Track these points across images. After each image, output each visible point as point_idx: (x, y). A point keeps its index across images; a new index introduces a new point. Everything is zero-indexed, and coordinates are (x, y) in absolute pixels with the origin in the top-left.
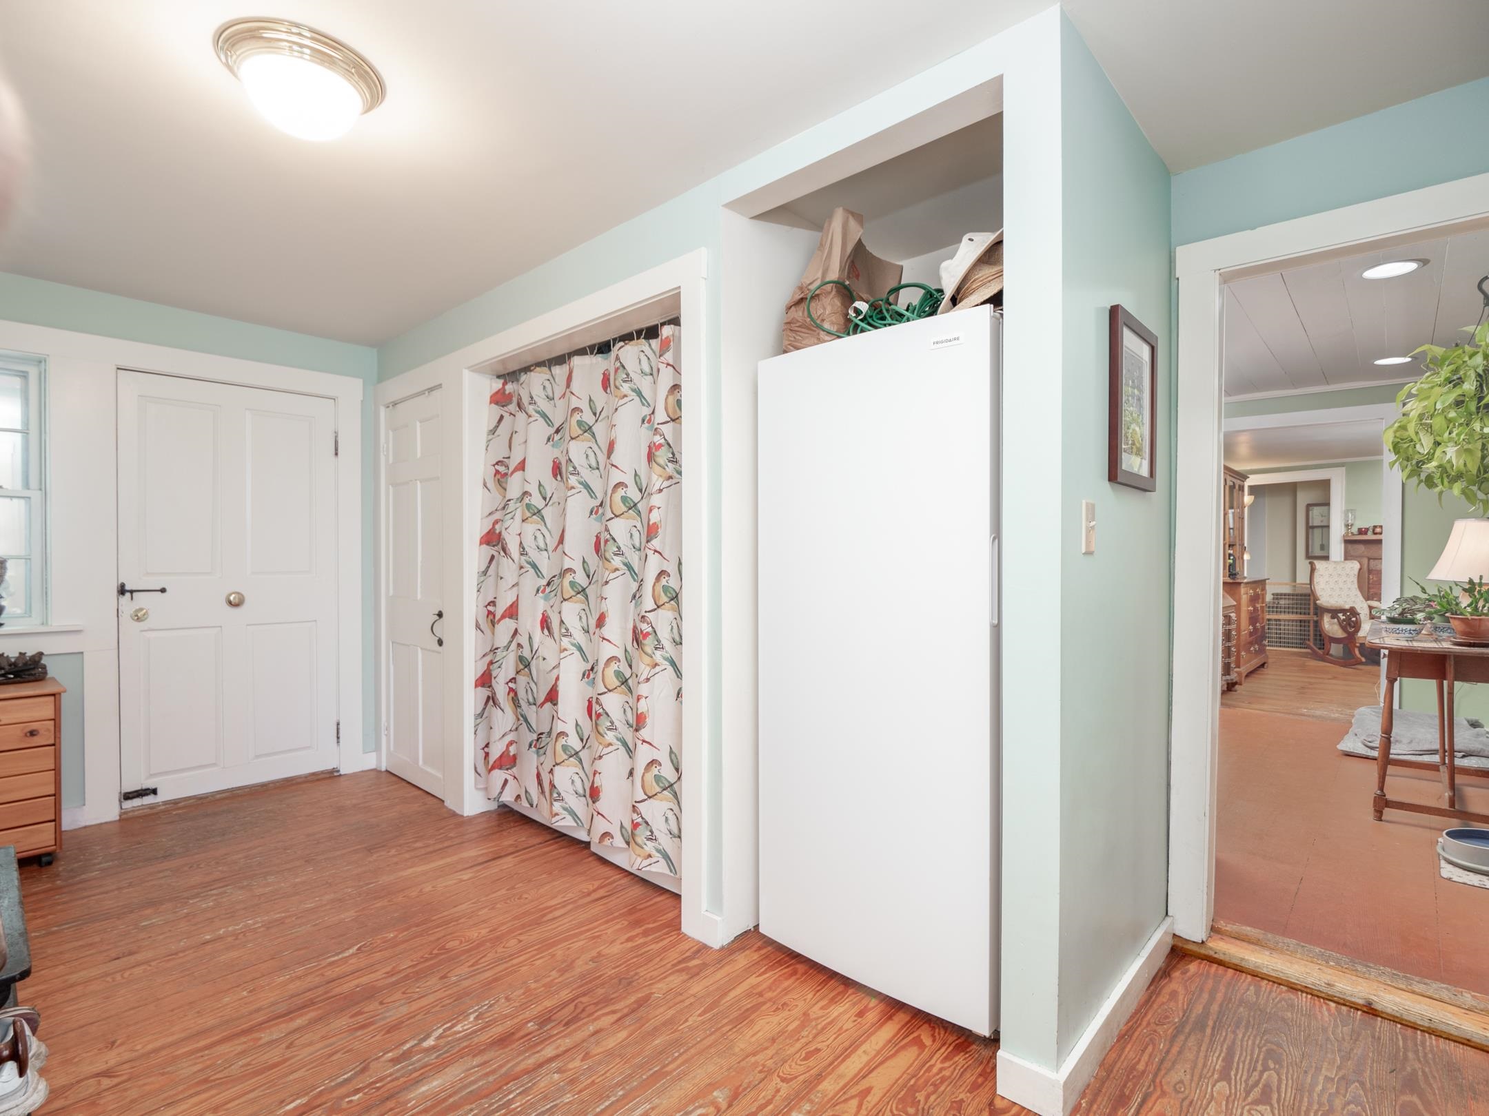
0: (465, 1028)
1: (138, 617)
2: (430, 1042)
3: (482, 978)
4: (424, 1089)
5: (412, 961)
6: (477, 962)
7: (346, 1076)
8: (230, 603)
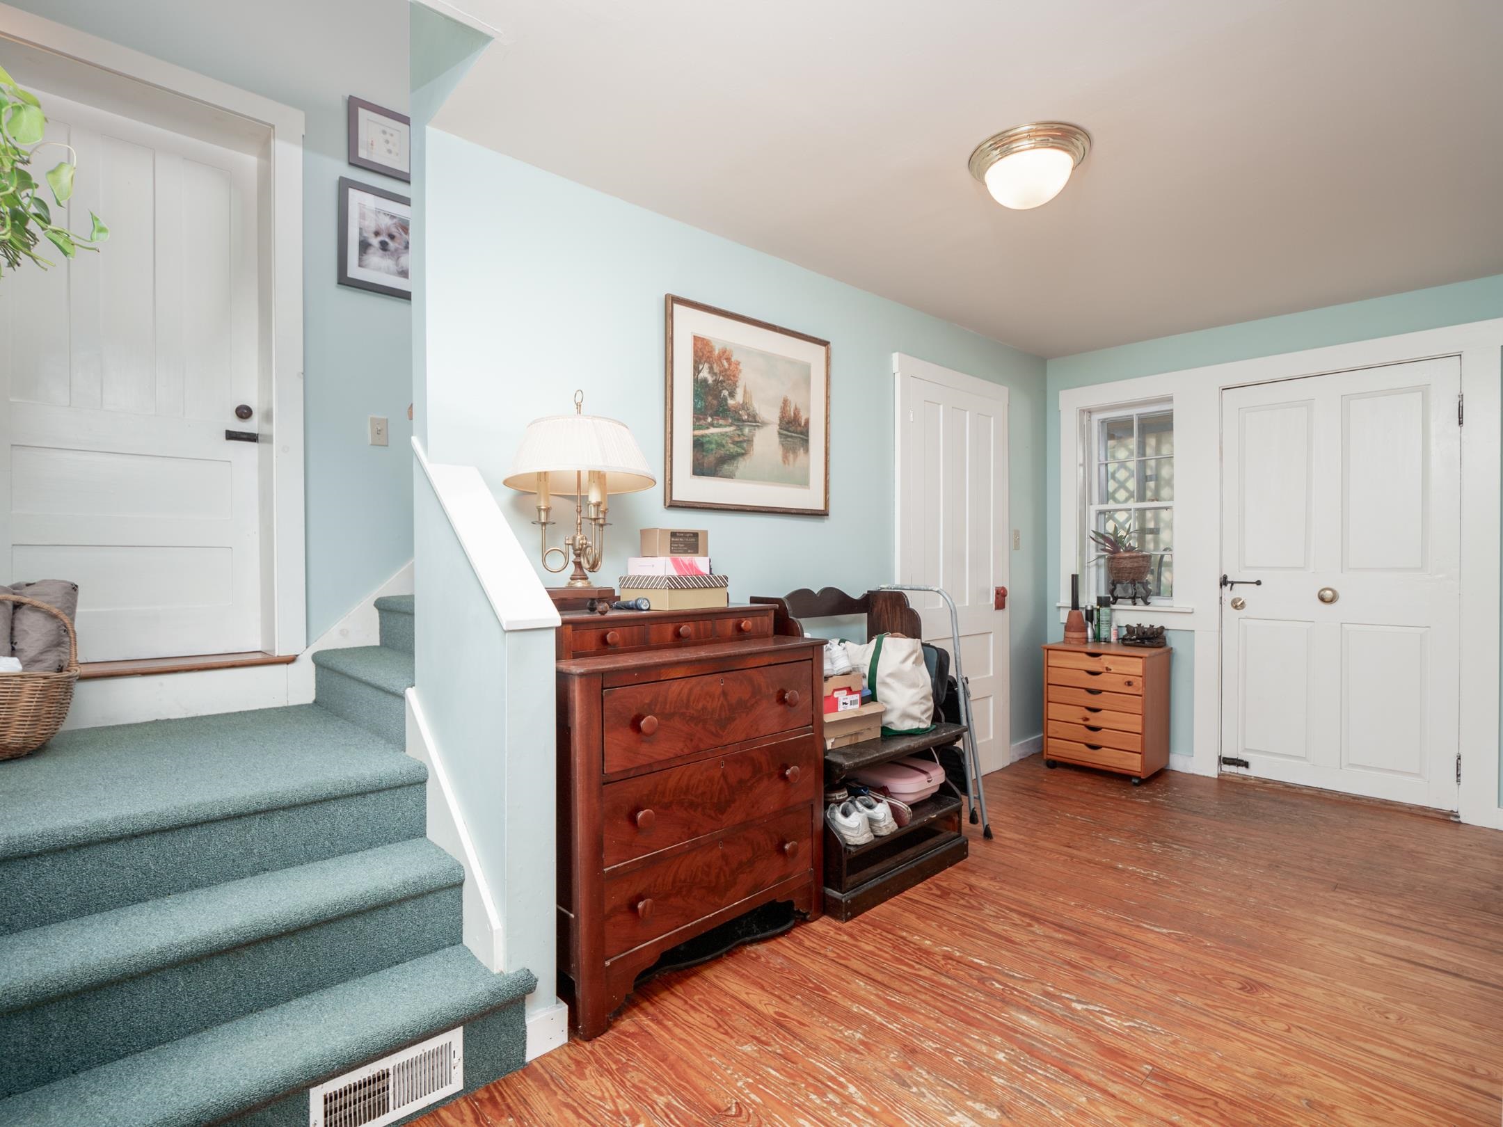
0: (1112, 1023)
1: (1237, 605)
2: (1079, 1007)
3: (1194, 1017)
4: (1024, 1018)
5: (1182, 967)
6: (1219, 1007)
7: (1016, 975)
8: (1322, 599)
